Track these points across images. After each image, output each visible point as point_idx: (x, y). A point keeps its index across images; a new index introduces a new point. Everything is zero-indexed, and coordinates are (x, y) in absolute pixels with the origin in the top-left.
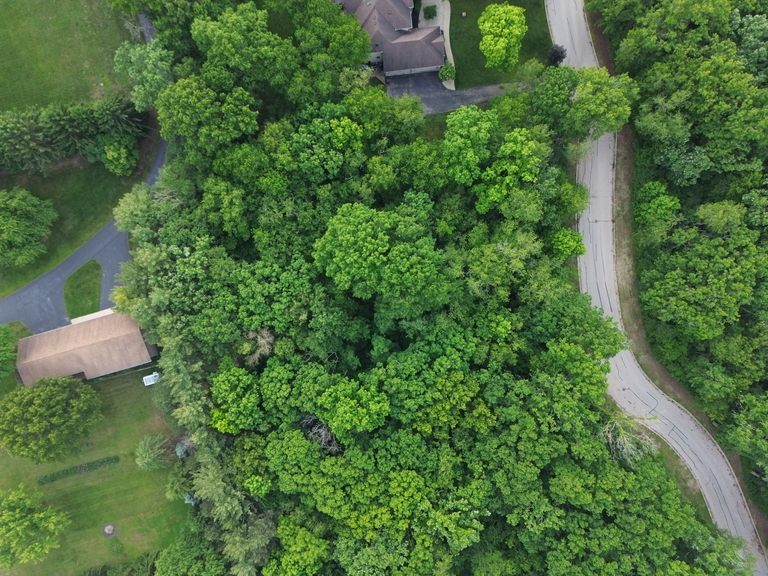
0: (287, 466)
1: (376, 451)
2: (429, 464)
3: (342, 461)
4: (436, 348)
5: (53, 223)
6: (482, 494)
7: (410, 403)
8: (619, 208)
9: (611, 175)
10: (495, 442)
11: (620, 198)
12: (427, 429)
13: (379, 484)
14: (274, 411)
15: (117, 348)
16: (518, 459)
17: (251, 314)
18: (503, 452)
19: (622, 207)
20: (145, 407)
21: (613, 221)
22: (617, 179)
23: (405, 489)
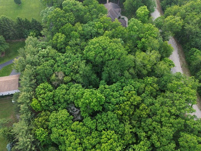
0: (57, 124)
1: (97, 120)
2: (120, 129)
3: (81, 123)
4: (124, 84)
5: (7, 49)
6: (146, 148)
7: (113, 100)
8: (182, 64)
9: (178, 56)
10: (150, 120)
11: (182, 61)
12: (120, 112)
13: (97, 137)
14: (58, 102)
15: (8, 84)
16: (162, 126)
17: (58, 66)
18: (154, 124)
19: (184, 64)
20: (9, 112)
21: (182, 67)
22: (180, 57)
23: (109, 139)
